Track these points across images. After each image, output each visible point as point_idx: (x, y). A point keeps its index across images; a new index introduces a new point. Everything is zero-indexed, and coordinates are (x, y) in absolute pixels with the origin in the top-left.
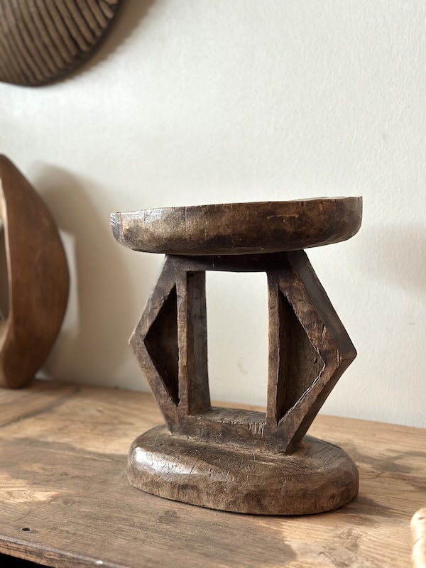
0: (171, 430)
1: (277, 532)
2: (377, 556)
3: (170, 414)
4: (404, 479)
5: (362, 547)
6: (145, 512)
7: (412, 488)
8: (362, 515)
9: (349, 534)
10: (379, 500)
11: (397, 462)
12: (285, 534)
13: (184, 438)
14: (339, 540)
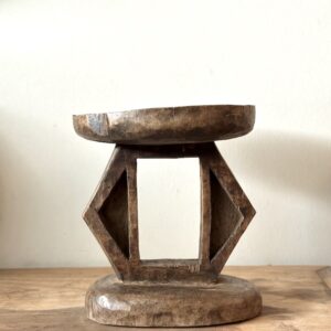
0: (123, 279)
3: (122, 266)
13: (134, 283)
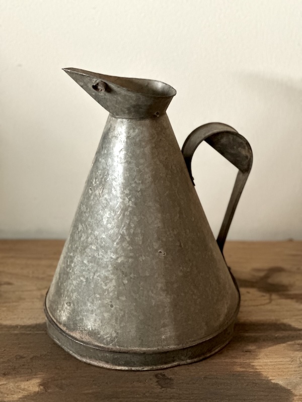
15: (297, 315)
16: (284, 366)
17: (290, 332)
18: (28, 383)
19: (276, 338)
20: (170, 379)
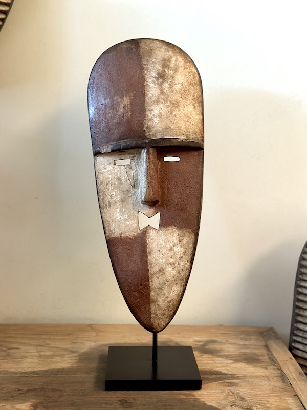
1: (197, 400)
2: (258, 401)
4: (222, 356)
5: (247, 398)
6: (107, 404)
7: (231, 361)
8: (226, 381)
9: (232, 392)
10: (223, 370)
11: (207, 347)
12: (202, 400)
14: (231, 397)
15: (226, 366)
16: (217, 395)
17: (221, 376)
18: (22, 405)
19: (211, 379)
20: (131, 403)
